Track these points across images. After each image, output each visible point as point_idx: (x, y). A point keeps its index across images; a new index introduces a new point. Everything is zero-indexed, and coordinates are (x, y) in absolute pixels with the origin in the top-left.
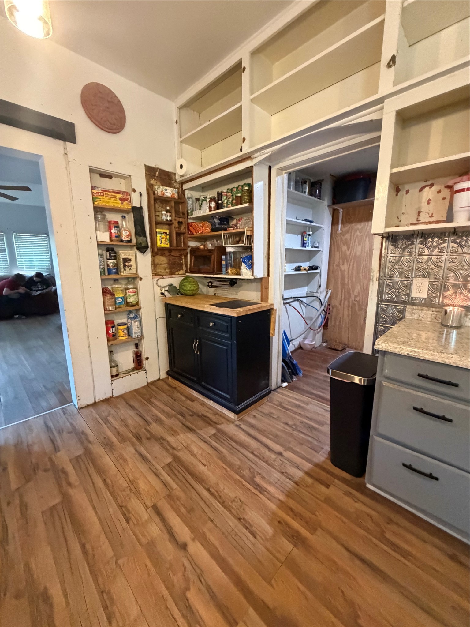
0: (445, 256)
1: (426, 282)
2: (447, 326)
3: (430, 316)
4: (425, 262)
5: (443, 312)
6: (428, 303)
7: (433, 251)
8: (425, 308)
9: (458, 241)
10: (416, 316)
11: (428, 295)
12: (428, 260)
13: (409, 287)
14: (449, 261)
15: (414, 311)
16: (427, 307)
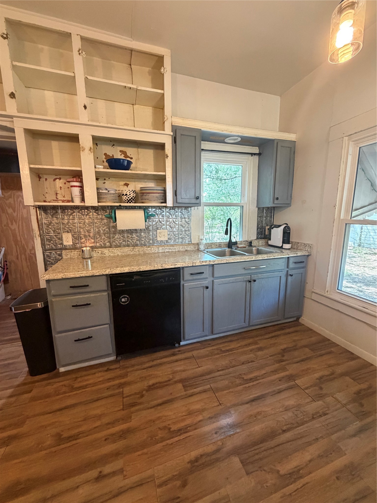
0: (76, 220)
1: (70, 235)
2: (85, 258)
3: (76, 255)
4: (67, 224)
5: (82, 251)
6: (74, 248)
7: (69, 217)
8: (73, 251)
9: (80, 212)
10: (69, 256)
11: (73, 243)
12: (68, 222)
13: (61, 239)
14: (79, 223)
15: (67, 253)
16: (74, 250)
